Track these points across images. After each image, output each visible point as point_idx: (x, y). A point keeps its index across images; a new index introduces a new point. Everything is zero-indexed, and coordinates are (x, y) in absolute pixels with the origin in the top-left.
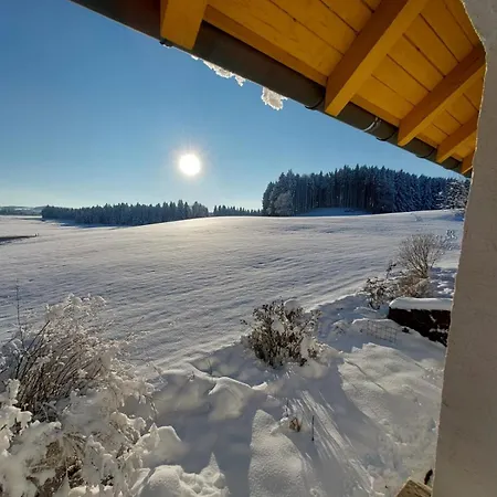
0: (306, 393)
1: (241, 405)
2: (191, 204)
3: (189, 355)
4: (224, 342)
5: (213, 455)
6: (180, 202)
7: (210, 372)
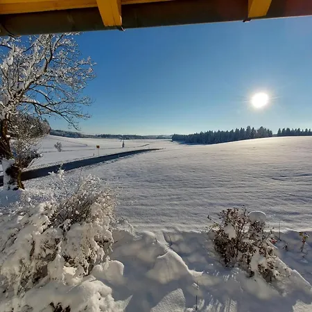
0: (234, 303)
1: (171, 277)
2: (256, 128)
3: (168, 228)
4: (197, 228)
5: (131, 296)
6: (249, 128)
7: (171, 244)
